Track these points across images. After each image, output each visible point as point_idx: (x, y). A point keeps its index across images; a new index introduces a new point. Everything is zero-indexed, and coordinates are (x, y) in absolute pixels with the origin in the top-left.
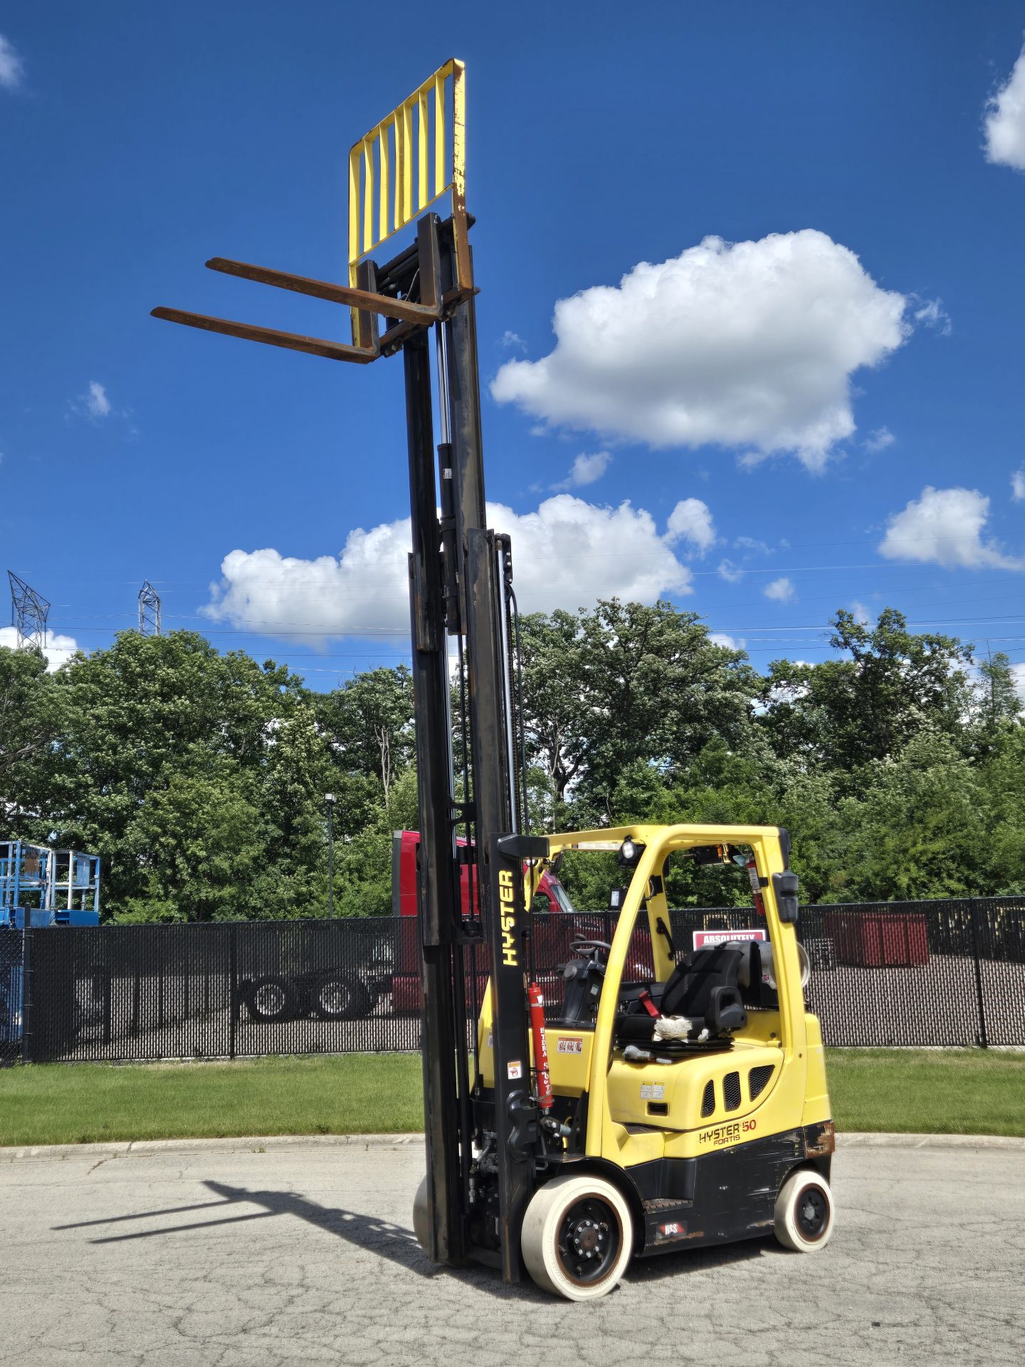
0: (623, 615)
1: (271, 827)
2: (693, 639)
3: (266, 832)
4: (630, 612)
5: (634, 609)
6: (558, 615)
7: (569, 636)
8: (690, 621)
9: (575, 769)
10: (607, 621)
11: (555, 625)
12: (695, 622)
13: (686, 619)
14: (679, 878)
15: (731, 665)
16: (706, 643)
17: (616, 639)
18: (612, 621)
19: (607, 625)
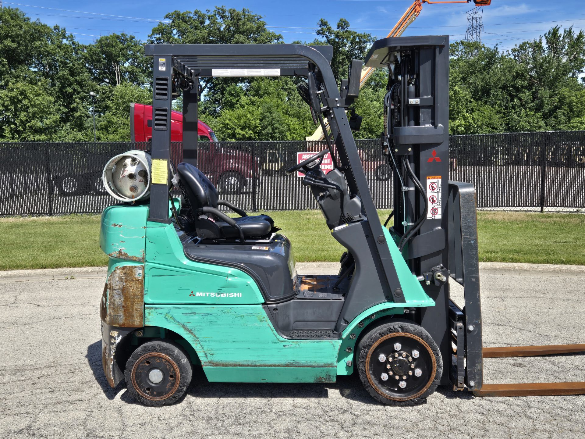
0: (227, 14)
1: (62, 108)
2: (259, 28)
3: (60, 110)
4: (230, 13)
5: (232, 12)
6: (196, 13)
7: (202, 23)
8: (258, 19)
9: (206, 85)
10: (220, 17)
11: (196, 17)
12: (260, 19)
13: (256, 18)
14: (252, 135)
15: (275, 41)
16: (265, 30)
17: (224, 26)
18: (223, 17)
19: (220, 19)
